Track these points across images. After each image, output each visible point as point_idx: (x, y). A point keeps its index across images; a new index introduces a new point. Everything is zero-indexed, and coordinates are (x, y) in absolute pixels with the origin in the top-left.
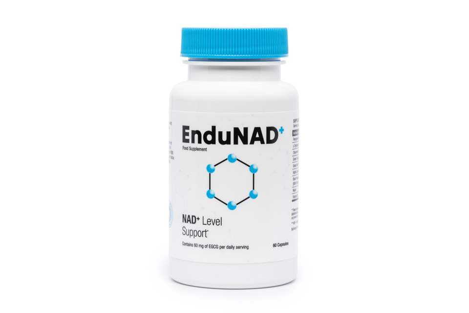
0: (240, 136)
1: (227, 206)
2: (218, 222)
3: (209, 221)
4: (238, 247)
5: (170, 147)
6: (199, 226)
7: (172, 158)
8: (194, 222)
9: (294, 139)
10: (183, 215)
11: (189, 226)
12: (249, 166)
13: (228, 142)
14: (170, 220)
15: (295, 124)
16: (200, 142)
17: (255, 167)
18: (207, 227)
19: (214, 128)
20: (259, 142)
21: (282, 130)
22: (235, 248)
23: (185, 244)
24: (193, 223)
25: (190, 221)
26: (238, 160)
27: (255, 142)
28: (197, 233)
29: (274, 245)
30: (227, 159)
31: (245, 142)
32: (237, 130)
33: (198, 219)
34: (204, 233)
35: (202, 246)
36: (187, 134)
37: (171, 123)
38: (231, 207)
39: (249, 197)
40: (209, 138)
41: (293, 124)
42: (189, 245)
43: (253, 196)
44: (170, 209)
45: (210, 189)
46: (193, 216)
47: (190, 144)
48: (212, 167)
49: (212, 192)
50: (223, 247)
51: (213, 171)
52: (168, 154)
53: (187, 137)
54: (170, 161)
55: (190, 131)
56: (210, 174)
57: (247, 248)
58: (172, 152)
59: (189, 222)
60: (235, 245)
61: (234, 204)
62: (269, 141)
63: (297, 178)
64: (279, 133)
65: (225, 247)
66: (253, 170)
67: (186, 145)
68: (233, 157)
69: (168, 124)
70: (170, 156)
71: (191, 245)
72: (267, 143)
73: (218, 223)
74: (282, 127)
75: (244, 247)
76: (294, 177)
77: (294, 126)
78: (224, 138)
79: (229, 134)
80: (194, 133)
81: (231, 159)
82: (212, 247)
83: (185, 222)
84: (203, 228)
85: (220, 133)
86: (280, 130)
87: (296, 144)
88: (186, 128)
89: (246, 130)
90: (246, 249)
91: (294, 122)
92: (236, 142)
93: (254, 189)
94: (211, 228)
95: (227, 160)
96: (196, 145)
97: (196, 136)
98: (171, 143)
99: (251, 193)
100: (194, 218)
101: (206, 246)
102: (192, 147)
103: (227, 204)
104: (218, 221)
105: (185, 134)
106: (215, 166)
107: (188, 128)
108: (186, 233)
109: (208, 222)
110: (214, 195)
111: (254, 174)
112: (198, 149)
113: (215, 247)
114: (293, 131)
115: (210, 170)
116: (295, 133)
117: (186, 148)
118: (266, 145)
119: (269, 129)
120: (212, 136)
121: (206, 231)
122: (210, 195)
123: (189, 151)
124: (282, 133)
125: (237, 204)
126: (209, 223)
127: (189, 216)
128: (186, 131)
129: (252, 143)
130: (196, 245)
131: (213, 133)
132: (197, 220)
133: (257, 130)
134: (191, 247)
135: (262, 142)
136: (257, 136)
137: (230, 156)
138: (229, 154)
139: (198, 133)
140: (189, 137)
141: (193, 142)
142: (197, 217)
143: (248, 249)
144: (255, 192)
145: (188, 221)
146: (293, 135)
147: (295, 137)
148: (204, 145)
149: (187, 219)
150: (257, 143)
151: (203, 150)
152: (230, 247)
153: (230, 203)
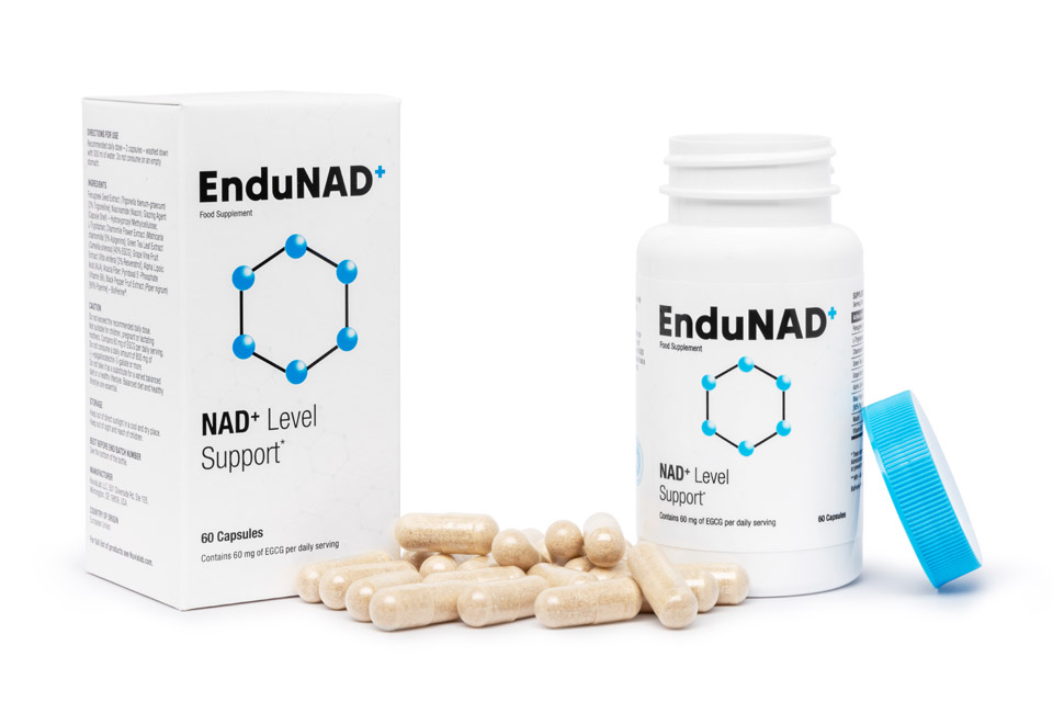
0: (759, 324)
1: (737, 450)
2: (721, 478)
3: (707, 475)
4: (757, 523)
5: (638, 342)
6: (688, 485)
7: (643, 362)
8: (680, 477)
9: (855, 328)
10: (661, 464)
11: (671, 484)
12: (776, 378)
13: (739, 335)
14: (638, 472)
15: (856, 300)
16: (690, 335)
17: (786, 380)
18: (702, 487)
19: (714, 310)
20: (793, 335)
21: (833, 313)
22: (752, 523)
23: (664, 517)
24: (678, 479)
25: (673, 475)
26: (756, 367)
27: (786, 335)
28: (686, 498)
29: (821, 519)
30: (736, 366)
31: (768, 335)
32: (754, 315)
33: (687, 472)
34: (698, 497)
35: (694, 521)
36: (668, 321)
37: (639, 300)
38: (744, 450)
39: (776, 433)
40: (706, 327)
41: (852, 301)
42: (671, 518)
43: (782, 430)
44: (638, 453)
45: (708, 418)
46: (678, 467)
47: (672, 339)
48: (711, 379)
49: (711, 425)
50: (731, 523)
51: (713, 386)
52: (633, 354)
53: (667, 326)
54: (637, 366)
55: (672, 316)
56: (708, 392)
57: (773, 523)
58: (641, 352)
59: (671, 478)
60: (751, 519)
61: (749, 445)
62: (811, 334)
63: (861, 396)
64: (828, 318)
65: (735, 523)
66: (783, 386)
67: (666, 339)
68: (748, 362)
69: (634, 301)
70: (638, 359)
71: (676, 518)
72: (808, 336)
73: (721, 481)
74: (832, 308)
75: (767, 522)
76: (856, 395)
77: (855, 305)
78: (733, 329)
79: (740, 321)
80: (679, 318)
81: (743, 365)
82: (712, 522)
83: (665, 477)
84: (696, 488)
85: (726, 320)
86: (830, 313)
87: (858, 336)
88: (665, 309)
89: (770, 313)
90: (771, 526)
91: (855, 297)
92: (752, 336)
93: (784, 418)
94: (711, 489)
95: (737, 369)
96: (683, 340)
97: (684, 324)
98: (639, 335)
99: (780, 426)
100: (680, 470)
101: (702, 521)
102: (676, 344)
103: (736, 446)
104: (722, 476)
105: (664, 320)
106: (717, 377)
107: (669, 309)
108: (666, 496)
109: (704, 477)
110: (715, 430)
111: (784, 393)
112: (686, 348)
113: (717, 522)
114: (853, 314)
115: (708, 385)
116: (856, 317)
117: (666, 346)
118: (805, 340)
119: (810, 312)
120: (710, 325)
121: (701, 494)
122: (707, 430)
123: (671, 351)
124: (832, 318)
125: (756, 446)
126: (706, 480)
127: (671, 466)
128: (667, 315)
129: (781, 336)
130: (683, 519)
131: (712, 319)
132: (685, 474)
133: (790, 314)
134: (673, 522)
135: (799, 336)
136: (790, 324)
137: (742, 360)
138: (741, 357)
139: (687, 318)
140: (671, 326)
141: (678, 334)
142: (685, 469)
143: (774, 525)
144: (786, 425)
145: (670, 475)
146: (853, 321)
147: (856, 324)
148: (696, 340)
149: (668, 472)
150: (790, 337)
151: (695, 349)
152: (742, 523)
153: (743, 443)
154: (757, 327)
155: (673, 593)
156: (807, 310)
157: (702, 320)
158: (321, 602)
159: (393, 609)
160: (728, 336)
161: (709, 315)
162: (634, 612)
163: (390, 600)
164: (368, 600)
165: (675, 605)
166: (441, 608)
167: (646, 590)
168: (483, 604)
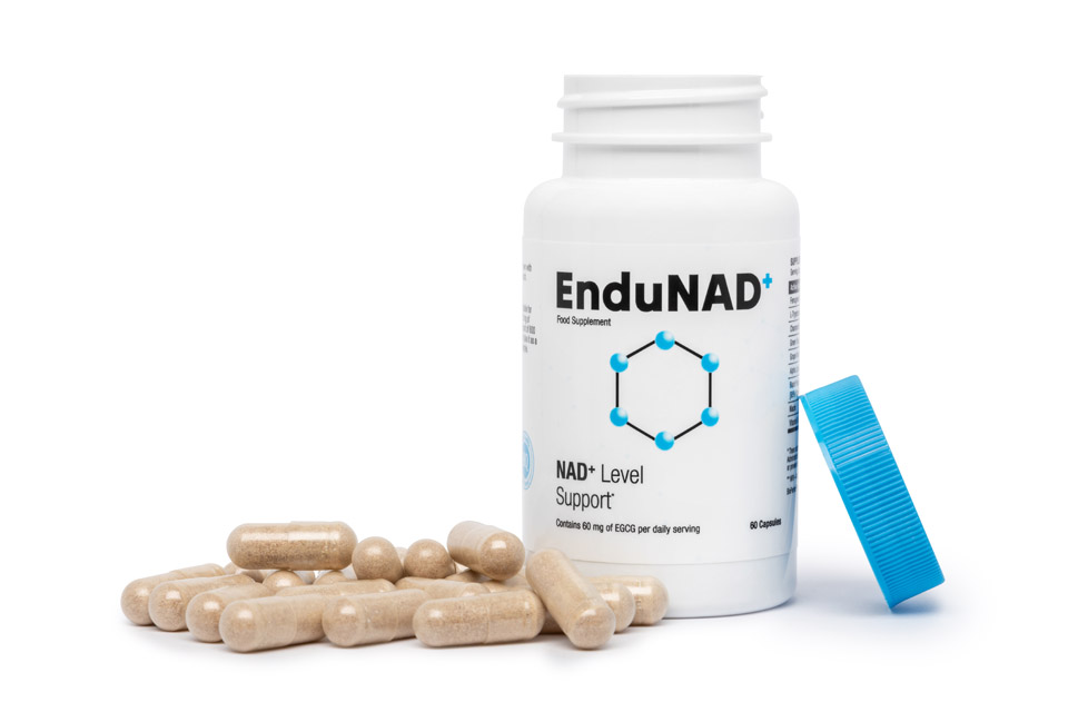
0: (681, 292)
1: (653, 442)
2: (635, 476)
3: (616, 474)
4: (678, 530)
5: (527, 319)
6: (593, 485)
7: (533, 341)
8: (582, 476)
9: (793, 300)
10: (559, 462)
11: (571, 486)
12: (701, 357)
13: (656, 306)
15: (794, 268)
16: (595, 306)
17: (713, 359)
18: (610, 488)
19: (626, 276)
20: (723, 305)
21: (768, 280)
22: (672, 530)
23: (562, 524)
24: (580, 478)
25: (573, 474)
26: (676, 343)
27: (714, 306)
28: (590, 501)
29: (753, 525)
30: (653, 343)
31: (692, 305)
32: (675, 282)
33: (592, 469)
34: (605, 499)
35: (600, 528)
36: (568, 290)
37: (529, 268)
38: (663, 443)
39: (700, 423)
40: (616, 297)
41: (789, 267)
42: (571, 525)
43: (708, 420)
44: (527, 451)
45: (617, 405)
46: (579, 465)
47: (574, 312)
48: (622, 359)
49: (621, 413)
50: (645, 530)
51: (624, 367)
53: (566, 297)
54: (525, 347)
55: (573, 284)
56: (617, 374)
57: (697, 530)
58: (531, 330)
59: (571, 477)
60: (671, 525)
61: (669, 437)
62: (743, 305)
63: (798, 382)
64: (763, 286)
65: (651, 530)
66: (709, 366)
67: (565, 313)
68: (668, 337)
69: (520, 271)
70: (526, 339)
71: (578, 526)
72: (739, 307)
73: (634, 479)
74: (768, 275)
75: (689, 529)
76: (792, 380)
77: (793, 272)
78: (649, 298)
79: (658, 288)
80: (582, 287)
81: (661, 342)
82: (622, 528)
83: (563, 477)
84: (602, 489)
85: (640, 288)
86: (764, 281)
87: (795, 310)
88: (563, 276)
89: (694, 280)
90: (694, 534)
91: (792, 264)
92: (673, 306)
93: (710, 405)
94: (621, 490)
95: (655, 345)
96: (588, 312)
97: (588, 294)
98: (528, 309)
99: (705, 414)
100: (582, 467)
101: (610, 528)
102: (578, 317)
103: (653, 439)
104: (634, 473)
105: (562, 290)
106: (629, 356)
107: (569, 276)
108: (564, 500)
109: (612, 475)
110: (627, 419)
111: (710, 375)
112: (591, 322)
113: (628, 528)
114: (791, 283)
115: (618, 366)
116: (793, 287)
117: (564, 321)
118: (735, 312)
119: (742, 279)
120: (621, 294)
121: (608, 496)
122: (617, 419)
123: (571, 327)
124: (768, 287)
125: (676, 438)
126: (615, 478)
127: (571, 464)
128: (566, 283)
129: (707, 307)
130: (586, 526)
132: (589, 472)
133: (718, 280)
134: (575, 530)
135: (729, 307)
136: (718, 292)
137: (660, 336)
138: (659, 331)
139: (593, 287)
140: (572, 297)
141: (581, 305)
142: (589, 467)
143: (698, 532)
144: (713, 413)
145: (569, 474)
146: (791, 292)
147: (794, 296)
148: (603, 312)
149: (567, 470)
150: (718, 308)
151: (601, 322)
152: (660, 530)
153: (661, 435)
154: (679, 296)
155: (586, 606)
156: (739, 276)
157: (610, 288)
158: (152, 625)
159: (251, 625)
160: (643, 306)
161: (620, 282)
162: (535, 631)
163: (245, 615)
164: (215, 616)
165: (588, 620)
166: (303, 625)
167: (550, 603)
168: (354, 619)
